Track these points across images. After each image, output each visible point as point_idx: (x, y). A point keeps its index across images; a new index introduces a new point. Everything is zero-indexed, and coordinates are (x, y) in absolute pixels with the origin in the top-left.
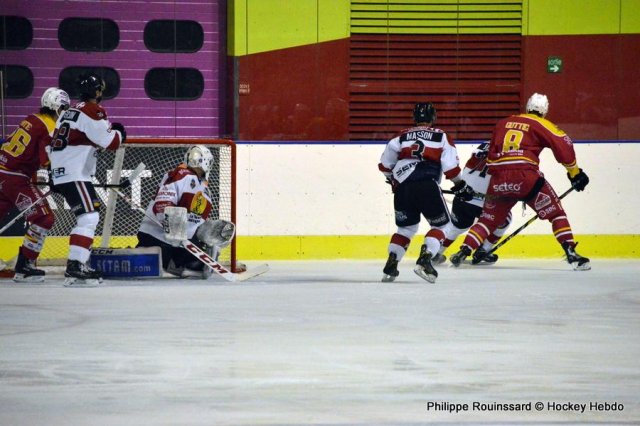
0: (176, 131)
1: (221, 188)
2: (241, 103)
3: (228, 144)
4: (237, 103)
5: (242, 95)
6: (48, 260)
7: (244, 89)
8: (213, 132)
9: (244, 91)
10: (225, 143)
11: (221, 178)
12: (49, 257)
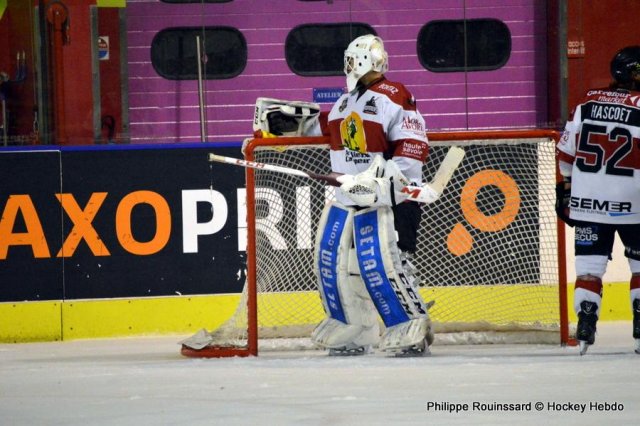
0: (467, 121)
1: (540, 208)
2: (571, 70)
3: (551, 137)
4: (564, 71)
5: (572, 58)
6: (275, 328)
7: (575, 48)
8: (528, 120)
9: (575, 52)
10: (545, 136)
11: (541, 192)
12: (275, 323)
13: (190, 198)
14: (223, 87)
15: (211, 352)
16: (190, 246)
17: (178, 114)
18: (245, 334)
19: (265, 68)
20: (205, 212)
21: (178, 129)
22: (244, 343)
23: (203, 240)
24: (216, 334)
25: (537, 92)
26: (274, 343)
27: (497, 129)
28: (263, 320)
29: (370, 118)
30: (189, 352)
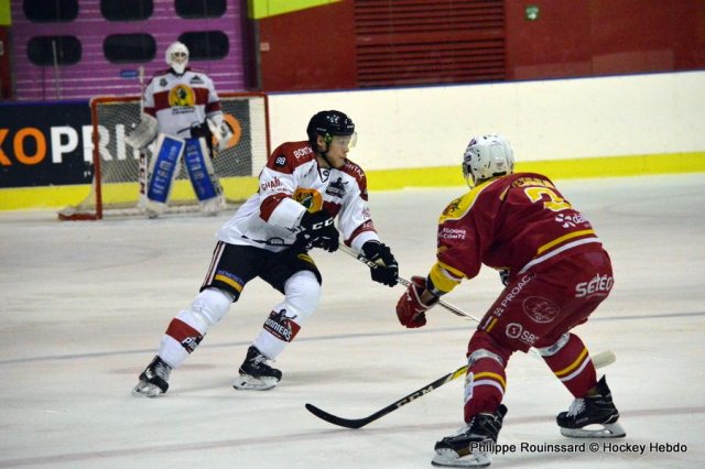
2: (263, 60)
3: (261, 96)
4: (259, 59)
5: (264, 53)
7: (264, 47)
8: (239, 86)
10: (256, 95)
13: (56, 132)
14: (69, 69)
15: (75, 217)
16: (57, 159)
17: (44, 85)
18: (95, 207)
19: (92, 58)
20: (64, 140)
21: (44, 93)
22: (94, 212)
23: (64, 155)
24: (78, 207)
25: (245, 72)
26: (110, 212)
27: (232, 91)
28: (105, 199)
29: (197, 86)
30: (63, 217)
